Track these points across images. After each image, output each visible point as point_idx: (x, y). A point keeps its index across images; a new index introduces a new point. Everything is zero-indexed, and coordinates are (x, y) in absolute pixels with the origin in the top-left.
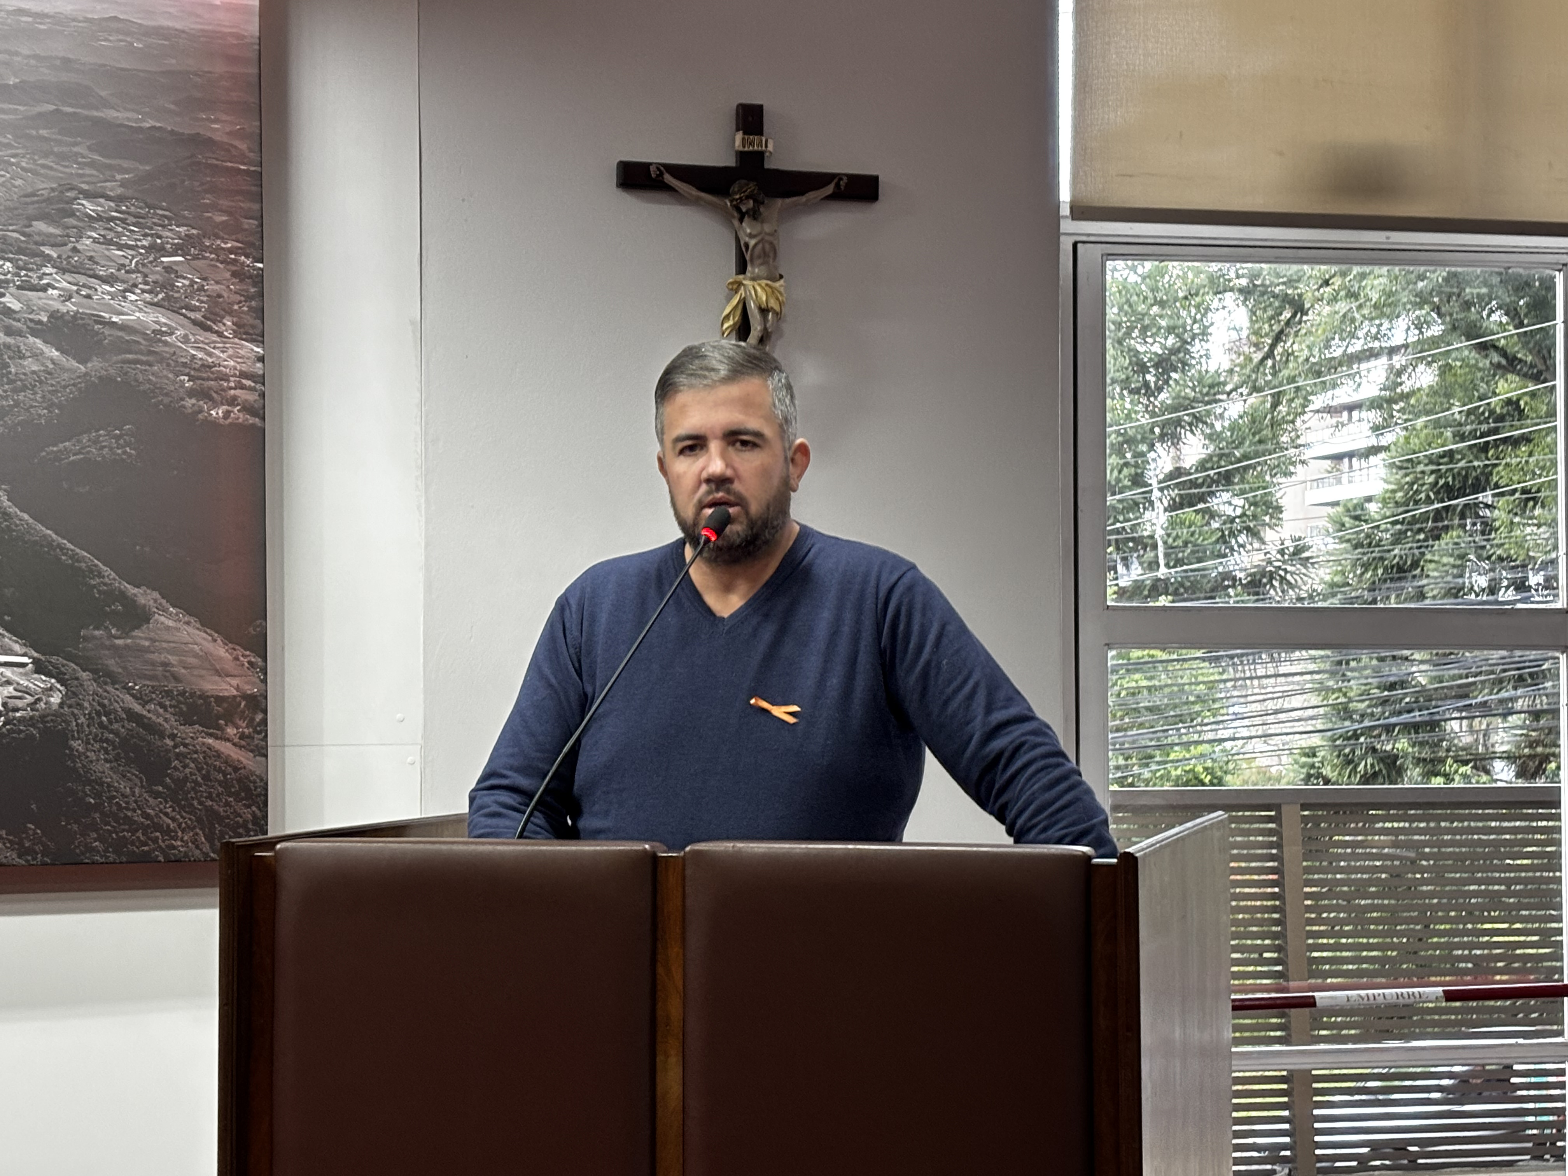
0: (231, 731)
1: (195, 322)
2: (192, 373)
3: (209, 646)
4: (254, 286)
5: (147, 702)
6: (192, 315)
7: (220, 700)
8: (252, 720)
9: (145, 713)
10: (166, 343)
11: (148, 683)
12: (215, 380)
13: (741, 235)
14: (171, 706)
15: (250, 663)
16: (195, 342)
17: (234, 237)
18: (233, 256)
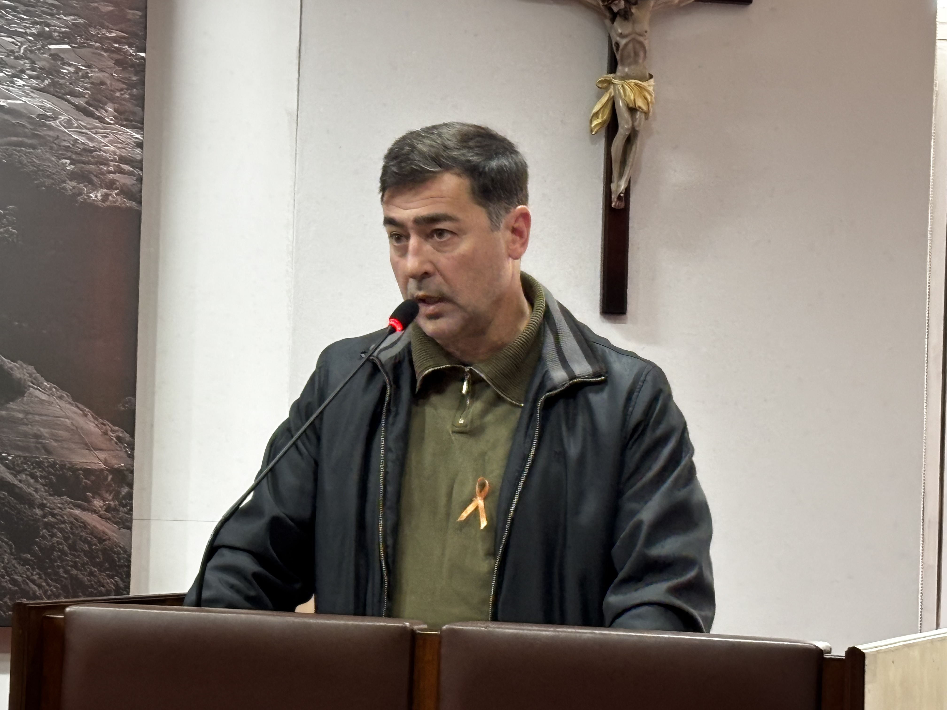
0: (97, 503)
1: (78, 108)
2: (74, 157)
3: (81, 421)
4: (136, 75)
5: (19, 472)
6: (76, 101)
7: (88, 472)
8: (119, 493)
9: (16, 482)
10: (50, 128)
11: (20, 453)
12: (96, 163)
13: (613, 34)
14: (41, 477)
15: (119, 438)
16: (77, 128)
17: (117, 27)
18: (117, 45)
